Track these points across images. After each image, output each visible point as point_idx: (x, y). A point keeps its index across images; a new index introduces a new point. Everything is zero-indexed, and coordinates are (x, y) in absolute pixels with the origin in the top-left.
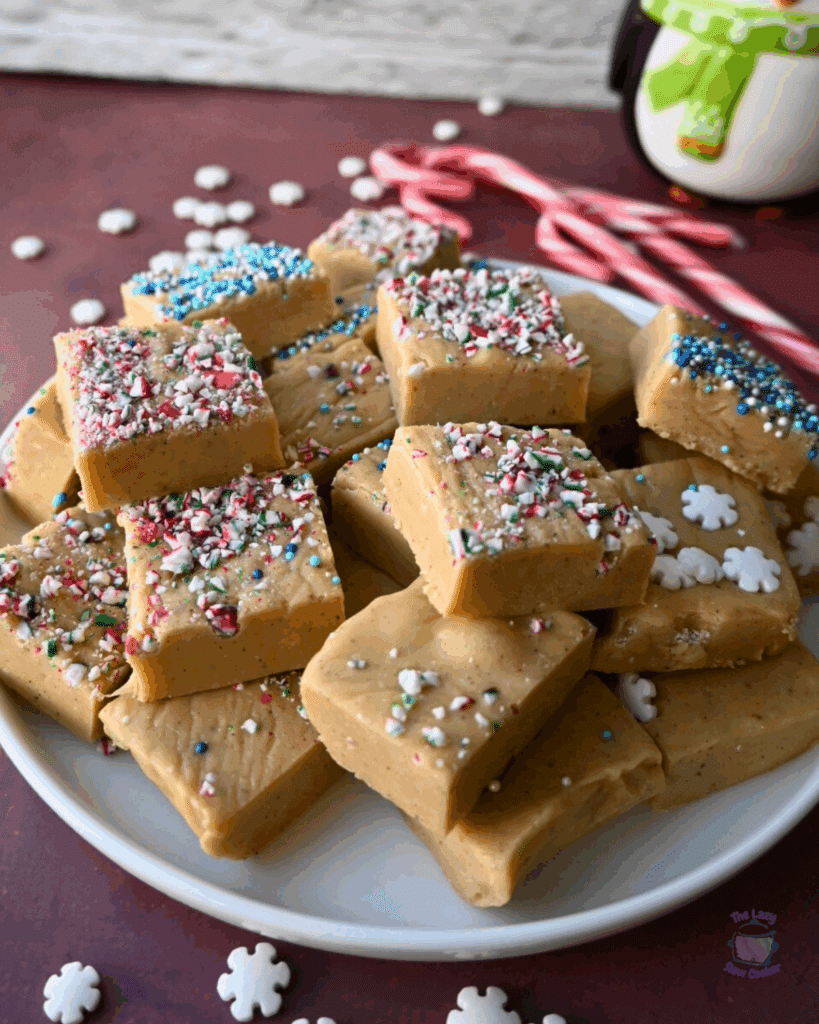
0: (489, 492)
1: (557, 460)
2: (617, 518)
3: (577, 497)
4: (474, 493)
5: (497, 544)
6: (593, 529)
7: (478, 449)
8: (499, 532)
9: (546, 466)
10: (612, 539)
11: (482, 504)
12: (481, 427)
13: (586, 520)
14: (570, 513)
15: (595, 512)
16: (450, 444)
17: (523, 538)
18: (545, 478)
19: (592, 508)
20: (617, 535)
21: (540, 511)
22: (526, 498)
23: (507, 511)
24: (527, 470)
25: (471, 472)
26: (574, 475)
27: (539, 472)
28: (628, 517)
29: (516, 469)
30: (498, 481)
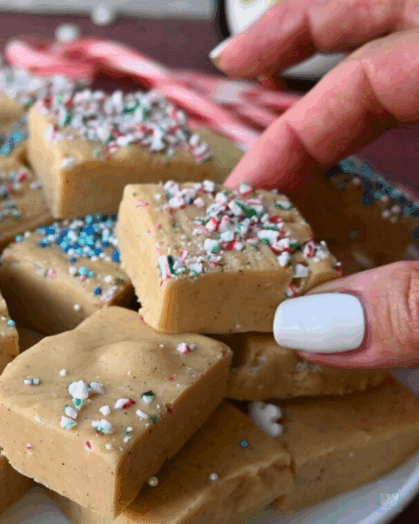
0: (195, 231)
1: (259, 209)
2: (306, 250)
3: (272, 235)
4: (183, 232)
5: (198, 268)
6: (283, 259)
7: (192, 201)
8: (200, 258)
9: (248, 213)
10: (300, 268)
11: (189, 240)
12: (197, 186)
13: (277, 253)
14: (265, 248)
15: (287, 246)
16: (167, 197)
17: (221, 264)
18: (247, 222)
19: (285, 243)
20: (305, 264)
21: (238, 246)
22: (227, 236)
23: (210, 244)
24: (232, 216)
25: (182, 217)
26: (273, 220)
27: (242, 218)
28: (316, 250)
29: (221, 214)
30: (204, 223)
